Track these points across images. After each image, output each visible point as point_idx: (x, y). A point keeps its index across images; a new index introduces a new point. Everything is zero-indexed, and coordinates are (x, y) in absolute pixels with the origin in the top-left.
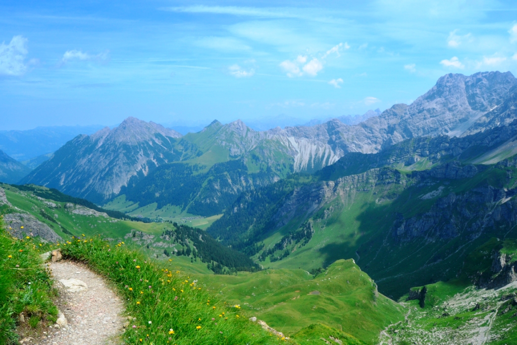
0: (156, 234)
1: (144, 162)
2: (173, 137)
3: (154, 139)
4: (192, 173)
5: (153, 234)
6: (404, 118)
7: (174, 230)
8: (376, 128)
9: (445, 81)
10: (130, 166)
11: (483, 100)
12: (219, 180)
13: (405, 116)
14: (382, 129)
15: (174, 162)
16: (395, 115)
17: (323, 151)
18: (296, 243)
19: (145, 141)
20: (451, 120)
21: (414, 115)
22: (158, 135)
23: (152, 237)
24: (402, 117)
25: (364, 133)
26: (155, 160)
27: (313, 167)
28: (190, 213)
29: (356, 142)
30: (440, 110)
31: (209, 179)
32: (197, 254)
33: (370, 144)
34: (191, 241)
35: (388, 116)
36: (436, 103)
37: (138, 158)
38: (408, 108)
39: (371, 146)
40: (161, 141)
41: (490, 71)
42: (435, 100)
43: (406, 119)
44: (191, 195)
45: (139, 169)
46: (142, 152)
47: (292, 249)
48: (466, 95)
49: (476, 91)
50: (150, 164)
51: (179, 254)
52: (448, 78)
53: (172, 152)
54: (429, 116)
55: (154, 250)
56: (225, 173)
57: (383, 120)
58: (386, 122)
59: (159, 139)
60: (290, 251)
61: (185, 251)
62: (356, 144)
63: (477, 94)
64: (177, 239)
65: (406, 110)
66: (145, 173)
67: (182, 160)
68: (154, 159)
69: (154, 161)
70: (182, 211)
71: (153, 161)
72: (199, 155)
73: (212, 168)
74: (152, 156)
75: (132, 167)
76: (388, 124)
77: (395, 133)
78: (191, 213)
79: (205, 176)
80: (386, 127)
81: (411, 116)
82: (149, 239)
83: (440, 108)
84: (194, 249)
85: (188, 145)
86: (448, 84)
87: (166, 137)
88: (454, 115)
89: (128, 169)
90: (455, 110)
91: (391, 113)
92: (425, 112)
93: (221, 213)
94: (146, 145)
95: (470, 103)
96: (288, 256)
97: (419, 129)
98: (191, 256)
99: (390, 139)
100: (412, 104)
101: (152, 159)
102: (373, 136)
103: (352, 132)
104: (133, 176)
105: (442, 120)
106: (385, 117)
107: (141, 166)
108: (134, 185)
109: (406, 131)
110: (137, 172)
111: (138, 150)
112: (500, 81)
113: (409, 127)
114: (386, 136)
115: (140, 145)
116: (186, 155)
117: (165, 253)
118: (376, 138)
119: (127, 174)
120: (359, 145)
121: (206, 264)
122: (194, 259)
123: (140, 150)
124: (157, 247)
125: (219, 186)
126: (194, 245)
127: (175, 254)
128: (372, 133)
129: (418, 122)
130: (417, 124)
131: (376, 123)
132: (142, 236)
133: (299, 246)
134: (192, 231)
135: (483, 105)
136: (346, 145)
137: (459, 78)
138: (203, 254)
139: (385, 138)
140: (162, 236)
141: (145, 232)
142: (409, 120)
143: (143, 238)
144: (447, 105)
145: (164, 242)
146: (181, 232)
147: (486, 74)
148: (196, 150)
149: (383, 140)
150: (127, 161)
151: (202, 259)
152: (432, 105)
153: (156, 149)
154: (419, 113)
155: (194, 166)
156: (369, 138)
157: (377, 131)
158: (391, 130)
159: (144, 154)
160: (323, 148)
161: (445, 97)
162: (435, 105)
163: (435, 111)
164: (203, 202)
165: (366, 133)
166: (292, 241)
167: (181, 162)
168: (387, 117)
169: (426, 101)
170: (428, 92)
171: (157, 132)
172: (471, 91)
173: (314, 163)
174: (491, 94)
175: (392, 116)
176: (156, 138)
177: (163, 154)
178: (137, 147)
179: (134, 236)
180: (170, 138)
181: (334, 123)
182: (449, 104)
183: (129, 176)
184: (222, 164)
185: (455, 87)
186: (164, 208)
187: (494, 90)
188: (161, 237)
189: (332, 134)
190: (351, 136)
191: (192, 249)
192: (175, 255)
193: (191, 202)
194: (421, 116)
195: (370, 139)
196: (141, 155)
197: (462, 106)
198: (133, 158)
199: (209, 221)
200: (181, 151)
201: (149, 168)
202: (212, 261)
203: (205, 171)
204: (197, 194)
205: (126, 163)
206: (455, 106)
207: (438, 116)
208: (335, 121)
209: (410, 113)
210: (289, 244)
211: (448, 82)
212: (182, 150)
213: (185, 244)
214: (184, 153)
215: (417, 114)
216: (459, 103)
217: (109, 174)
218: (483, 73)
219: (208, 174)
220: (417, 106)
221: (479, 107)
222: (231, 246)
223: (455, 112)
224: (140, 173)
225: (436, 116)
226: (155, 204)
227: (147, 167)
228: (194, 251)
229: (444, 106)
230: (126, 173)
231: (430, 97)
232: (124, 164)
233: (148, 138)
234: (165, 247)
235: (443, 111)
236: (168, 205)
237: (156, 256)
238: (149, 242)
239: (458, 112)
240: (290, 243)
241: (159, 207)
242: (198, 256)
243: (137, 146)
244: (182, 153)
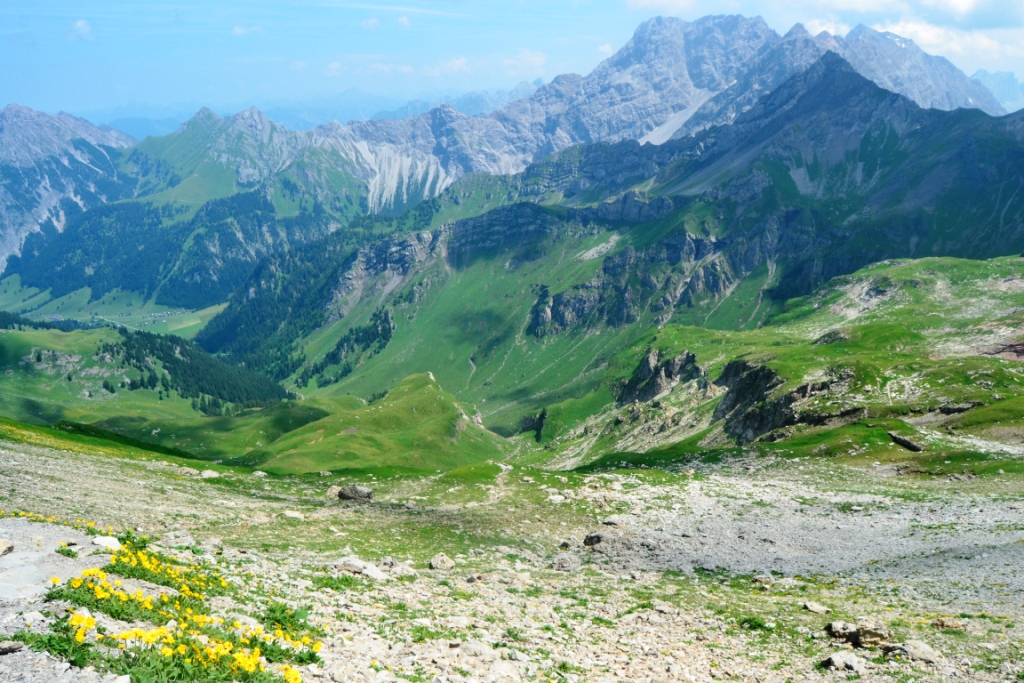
0: (84, 353)
1: (55, 201)
2: (114, 145)
3: (72, 151)
4: (160, 223)
5: (79, 354)
6: (575, 103)
7: (120, 343)
8: (523, 121)
9: (649, 31)
10: (22, 214)
11: (713, 69)
12: (217, 235)
13: (577, 99)
14: (535, 124)
15: (120, 202)
16: (559, 95)
17: (425, 168)
18: (364, 349)
19: (52, 157)
20: (659, 106)
21: (593, 95)
22: (80, 144)
23: (76, 359)
24: (571, 100)
25: (502, 133)
26: (79, 197)
27: (405, 202)
28: (161, 304)
29: (486, 150)
30: (639, 86)
31: (195, 233)
32: (170, 383)
33: (513, 152)
34: (158, 361)
35: (547, 99)
36: (633, 73)
37: (39, 195)
38: (582, 82)
39: (514, 158)
40: (87, 156)
41: (727, 14)
42: (631, 69)
43: (578, 105)
44: (161, 267)
45: (45, 217)
46: (47, 181)
47: (357, 360)
48: (684, 59)
49: (702, 51)
50: (69, 207)
51: (134, 386)
52: (654, 26)
53: (115, 179)
54: (619, 98)
55: (82, 382)
56: (229, 220)
57: (537, 105)
58: (542, 110)
59: (83, 152)
60: (352, 366)
61: (146, 380)
62: (486, 154)
63: (703, 57)
64: (128, 358)
65: (578, 86)
66: (60, 226)
67: (139, 196)
68: (75, 196)
69: (77, 200)
70: (145, 301)
71: (75, 199)
72: (173, 183)
73: (202, 210)
74: (72, 190)
75: (27, 214)
76: (547, 113)
77: (559, 131)
78: (165, 304)
79: (188, 228)
80: (542, 119)
81: (588, 98)
82: (69, 363)
83: (639, 83)
84: (163, 375)
85: (150, 162)
86: (654, 38)
87: (100, 146)
88: (662, 97)
89: (20, 220)
90: (665, 87)
91: (553, 92)
92: (612, 90)
93: (226, 301)
94: (54, 166)
95: (692, 76)
96: (349, 375)
97: (601, 125)
98: (159, 387)
99: (549, 143)
100: (590, 75)
101: (72, 195)
102: (519, 138)
103: (479, 130)
104: (31, 235)
105: (641, 106)
106: (540, 101)
107: (49, 211)
108: (35, 252)
109: (578, 128)
110: (40, 224)
111: (39, 178)
112: (743, 33)
113: (584, 120)
114: (543, 138)
115: (40, 166)
116: (145, 185)
117: (106, 386)
118: (525, 141)
119: (17, 231)
120: (493, 155)
121: (189, 401)
122: (165, 393)
123: (43, 177)
124: (89, 378)
125: (217, 247)
126: (165, 367)
127: (127, 387)
128: (518, 132)
129: (599, 111)
130: (599, 114)
131: (524, 111)
132: (54, 358)
133: (368, 355)
134: (159, 340)
135: (713, 80)
136: (467, 156)
137: (674, 25)
138: (181, 383)
139: (542, 141)
140: (97, 354)
141: (61, 351)
142: (583, 107)
143: (59, 362)
144: (652, 78)
145: (102, 367)
146: (137, 346)
147: (721, 20)
148: (167, 174)
149: (538, 145)
150: (15, 202)
151: (180, 392)
152: (625, 77)
153: (77, 172)
154: (602, 92)
155: (164, 209)
156: (510, 141)
157: (525, 127)
158: (551, 126)
159: (52, 186)
160: (425, 163)
161: (647, 63)
162: (630, 77)
163: (630, 89)
164: (187, 280)
165: (506, 131)
166: (356, 346)
167: (135, 200)
168: (544, 101)
169: (615, 69)
170: (619, 52)
171: (78, 137)
172: (693, 51)
173: (408, 194)
174: (728, 59)
175: (554, 99)
176: (76, 148)
177: (94, 183)
178: (35, 172)
179: (39, 359)
180: (109, 149)
181: (445, 112)
182: (655, 75)
183: (24, 235)
184: (222, 202)
185: (666, 43)
186: (107, 296)
187: (732, 51)
188: (95, 358)
189: (442, 135)
190: (477, 138)
191: (159, 376)
192: (126, 389)
193: (163, 282)
194: (605, 98)
195: (513, 144)
196: (45, 188)
197: (676, 80)
198: (27, 196)
199: (202, 318)
200: (134, 176)
201: (66, 214)
202: (201, 394)
203: (188, 217)
204: (174, 265)
205: (12, 207)
206: (666, 80)
207: (635, 98)
208: (446, 110)
209: (586, 93)
210: (350, 351)
211: (654, 33)
212: (137, 174)
213: (146, 367)
214: (142, 180)
215: (598, 95)
216: (672, 75)
218: (715, 18)
219: (193, 222)
220: (599, 78)
221: (706, 82)
222: (243, 364)
223: (665, 92)
224: (48, 226)
225: (631, 99)
226: (87, 291)
227: (62, 213)
228: (164, 378)
229: (647, 79)
230: (16, 227)
231: (622, 61)
232: (8, 208)
233: (58, 151)
234: (106, 375)
235: (645, 89)
236: (115, 290)
237: (87, 394)
238: (70, 368)
239: (670, 91)
240: (353, 351)
241: (96, 296)
242: (172, 387)
243: (33, 169)
244: (135, 181)
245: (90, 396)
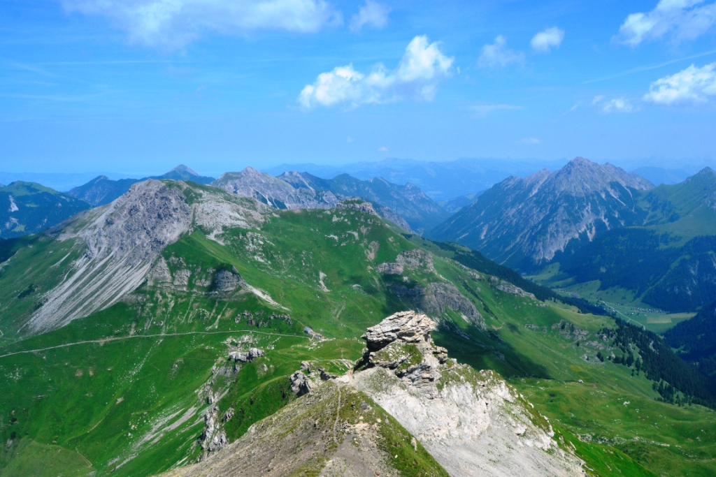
0: (591, 330)
1: (591, 221)
2: (637, 188)
3: (609, 189)
4: (658, 246)
5: (587, 330)
7: (615, 329)
10: (570, 225)
12: (698, 262)
15: (633, 227)
19: (596, 192)
22: (615, 185)
23: (584, 333)
26: (607, 219)
28: (645, 302)
31: (682, 257)
32: (641, 366)
34: (637, 347)
37: (583, 215)
40: (618, 193)
44: (651, 277)
45: (583, 229)
46: (590, 207)
50: (599, 225)
51: (617, 361)
53: (633, 210)
55: (585, 349)
56: (710, 253)
59: (616, 190)
61: (626, 359)
64: (617, 341)
66: (590, 236)
67: (647, 224)
68: (605, 218)
69: (606, 221)
70: (635, 298)
71: (604, 221)
72: (672, 219)
73: (690, 242)
74: (603, 214)
75: (573, 226)
78: (649, 303)
79: (675, 253)
82: (581, 335)
84: (638, 359)
85: (659, 202)
87: (627, 187)
89: (568, 229)
93: (695, 311)
94: (596, 198)
98: (633, 367)
101: (603, 218)
104: (573, 239)
107: (586, 227)
108: (573, 252)
110: (579, 234)
111: (585, 204)
115: (587, 197)
116: (652, 217)
117: (599, 356)
119: (565, 236)
121: (652, 382)
122: (636, 372)
123: (588, 205)
124: (591, 347)
125: (696, 271)
126: (640, 353)
127: (612, 360)
132: (572, 329)
134: (640, 333)
138: (649, 369)
140: (598, 334)
141: (577, 326)
143: (574, 333)
145: (599, 343)
146: (625, 333)
148: (670, 211)
150: (568, 218)
151: (647, 374)
153: (610, 204)
155: (663, 236)
159: (592, 210)
164: (668, 290)
167: (643, 228)
171: (614, 181)
176: (612, 187)
177: (618, 211)
178: (584, 200)
179: (563, 327)
180: (633, 190)
183: (568, 238)
184: (708, 239)
186: (610, 290)
188: (597, 335)
191: (635, 359)
192: (611, 361)
193: (651, 288)
196: (587, 211)
198: (576, 215)
199: (672, 319)
200: (646, 210)
201: (596, 230)
202: (661, 380)
203: (681, 244)
204: (661, 278)
205: (566, 220)
212: (649, 209)
213: (628, 350)
214: (651, 213)
217: (543, 232)
219: (682, 249)
222: (697, 363)
224: (584, 235)
226: (598, 283)
227: (594, 228)
228: (638, 361)
230: (565, 233)
232: (563, 221)
233: (600, 189)
234: (600, 349)
236: (616, 286)
237: (586, 357)
238: (580, 339)
241: (603, 287)
242: (642, 369)
243: (583, 198)
244: (647, 213)
245: (588, 359)
